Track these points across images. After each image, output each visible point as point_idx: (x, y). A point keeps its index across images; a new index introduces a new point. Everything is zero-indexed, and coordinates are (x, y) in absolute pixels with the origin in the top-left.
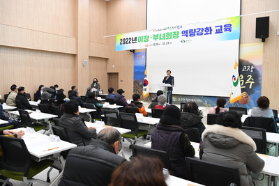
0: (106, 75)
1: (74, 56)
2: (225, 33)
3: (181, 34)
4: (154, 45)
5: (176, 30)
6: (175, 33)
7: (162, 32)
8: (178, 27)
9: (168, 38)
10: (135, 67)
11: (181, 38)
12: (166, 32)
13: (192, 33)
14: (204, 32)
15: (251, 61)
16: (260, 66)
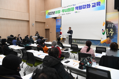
0: (44, 30)
1: (28, 21)
2: (97, 7)
3: (75, 9)
4: (63, 15)
5: (73, 7)
6: (72, 8)
7: (66, 8)
8: (74, 5)
9: (69, 11)
10: (57, 26)
11: (75, 10)
12: (68, 8)
13: (80, 8)
14: (86, 7)
15: (112, 22)
16: (117, 24)
